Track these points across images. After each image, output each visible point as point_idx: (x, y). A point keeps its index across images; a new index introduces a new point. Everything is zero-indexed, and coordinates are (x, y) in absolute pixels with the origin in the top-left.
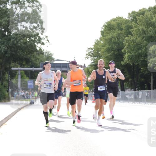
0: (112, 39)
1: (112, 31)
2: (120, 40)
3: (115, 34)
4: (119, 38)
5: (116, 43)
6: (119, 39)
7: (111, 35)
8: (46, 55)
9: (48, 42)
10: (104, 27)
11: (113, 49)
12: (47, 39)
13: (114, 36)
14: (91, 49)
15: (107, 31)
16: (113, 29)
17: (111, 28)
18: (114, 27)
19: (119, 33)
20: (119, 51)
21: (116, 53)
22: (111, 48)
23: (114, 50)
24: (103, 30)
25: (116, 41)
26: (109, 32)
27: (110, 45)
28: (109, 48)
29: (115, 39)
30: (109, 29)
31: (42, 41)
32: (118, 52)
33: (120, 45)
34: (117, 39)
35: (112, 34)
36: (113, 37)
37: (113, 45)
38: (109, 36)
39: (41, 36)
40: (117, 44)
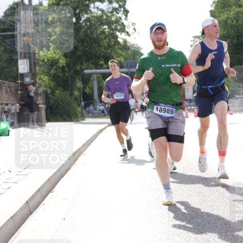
0: (227, 21)
1: (226, 9)
2: (240, 21)
3: (231, 14)
4: (237, 19)
5: (234, 26)
6: (237, 21)
7: (226, 16)
8: (132, 49)
9: (134, 31)
10: (214, 5)
11: (230, 35)
12: (133, 27)
13: (230, 16)
14: (198, 37)
15: (219, 10)
16: (228, 6)
17: (225, 6)
18: (230, 3)
19: (237, 12)
20: (240, 38)
21: (234, 41)
22: (227, 34)
23: (231, 37)
24: (213, 8)
25: (234, 23)
26: (223, 10)
27: (225, 30)
28: (223, 34)
29: (233, 22)
30: (223, 5)
31: (127, 30)
32: (238, 40)
33: (240, 29)
34: (234, 21)
35: (227, 14)
36: (228, 18)
37: (230, 30)
38: (223, 17)
39: (125, 23)
40: (236, 28)
